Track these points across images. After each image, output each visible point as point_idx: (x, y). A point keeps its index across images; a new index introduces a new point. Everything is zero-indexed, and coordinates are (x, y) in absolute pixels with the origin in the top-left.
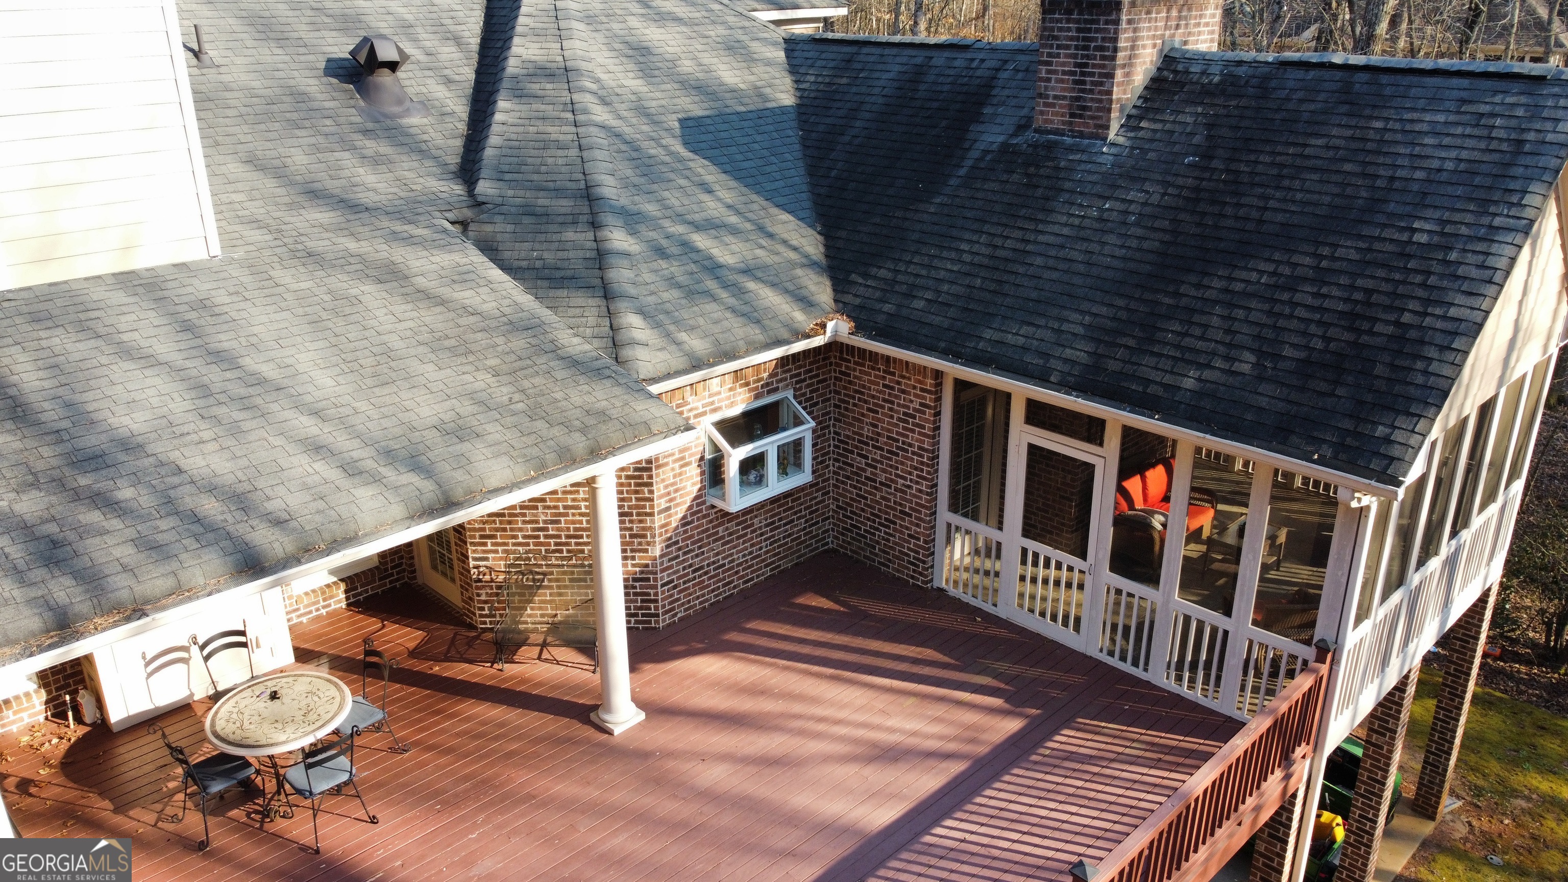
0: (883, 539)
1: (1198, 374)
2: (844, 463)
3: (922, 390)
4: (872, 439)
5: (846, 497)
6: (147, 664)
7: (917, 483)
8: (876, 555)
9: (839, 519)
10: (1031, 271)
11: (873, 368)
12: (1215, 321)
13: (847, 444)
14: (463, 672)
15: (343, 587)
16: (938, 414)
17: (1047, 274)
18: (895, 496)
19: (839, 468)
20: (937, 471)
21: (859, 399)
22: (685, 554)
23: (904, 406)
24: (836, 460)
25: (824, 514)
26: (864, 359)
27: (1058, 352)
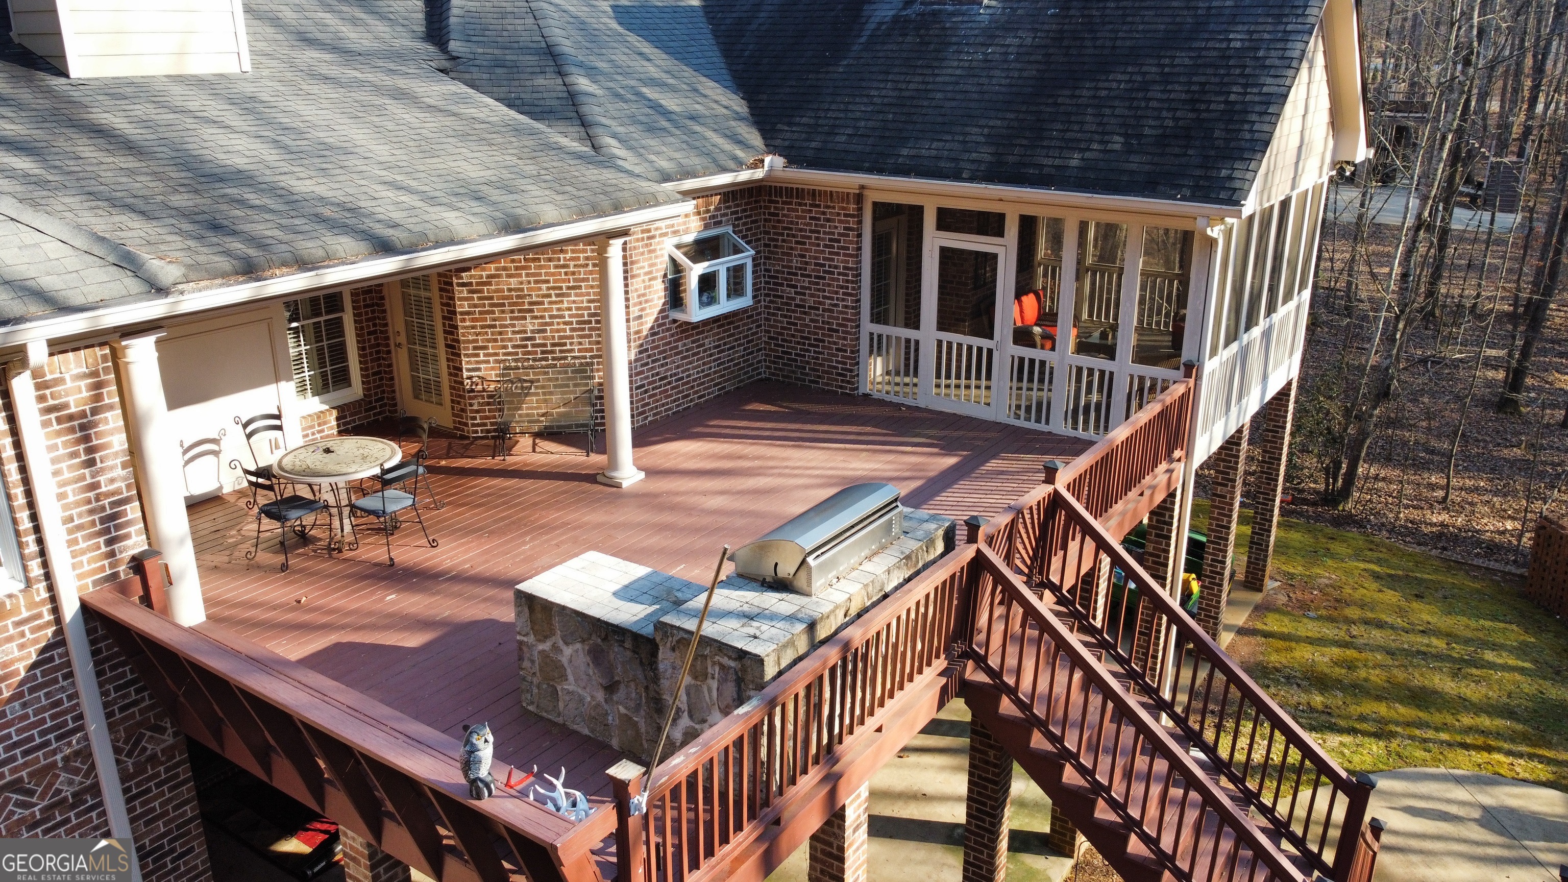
0: (813, 358)
1: (1080, 156)
2: (775, 296)
3: (846, 215)
4: (800, 269)
5: (777, 327)
6: (185, 452)
7: (843, 300)
8: (807, 375)
9: (771, 350)
10: (934, 103)
11: (800, 204)
12: (1089, 118)
13: (777, 278)
14: (468, 463)
15: (335, 413)
16: (860, 236)
17: (948, 104)
18: (823, 316)
19: (770, 302)
20: (860, 287)
21: (788, 235)
22: (653, 362)
23: (829, 233)
24: (767, 295)
25: (757, 345)
26: (792, 197)
27: (966, 156)
